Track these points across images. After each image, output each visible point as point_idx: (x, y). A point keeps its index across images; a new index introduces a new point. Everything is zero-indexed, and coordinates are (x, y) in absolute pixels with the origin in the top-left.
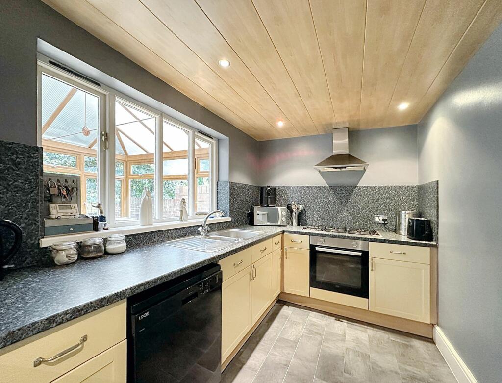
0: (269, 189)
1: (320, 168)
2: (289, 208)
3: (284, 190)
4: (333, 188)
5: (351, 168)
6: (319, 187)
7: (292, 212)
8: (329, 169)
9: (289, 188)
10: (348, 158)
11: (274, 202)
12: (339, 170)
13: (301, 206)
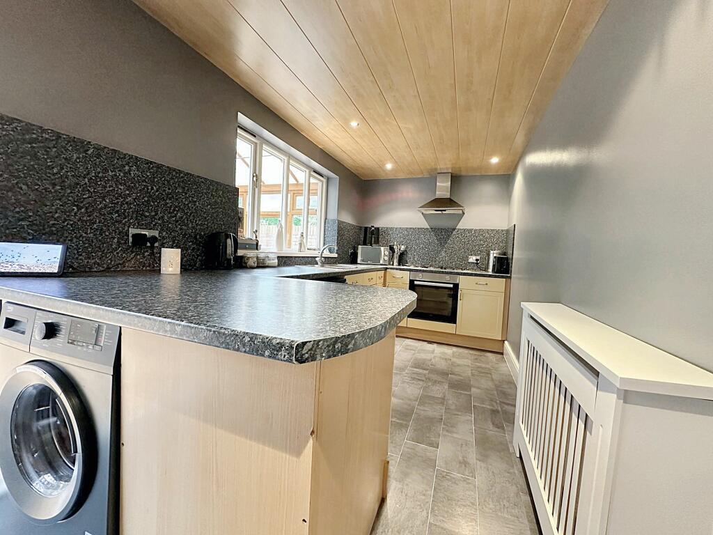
0: (373, 228)
1: (423, 210)
2: (392, 249)
3: (387, 230)
4: (434, 229)
5: (449, 211)
6: (421, 229)
7: (394, 252)
8: (432, 211)
9: (392, 229)
10: (449, 202)
11: (377, 242)
12: (440, 212)
13: (403, 247)
